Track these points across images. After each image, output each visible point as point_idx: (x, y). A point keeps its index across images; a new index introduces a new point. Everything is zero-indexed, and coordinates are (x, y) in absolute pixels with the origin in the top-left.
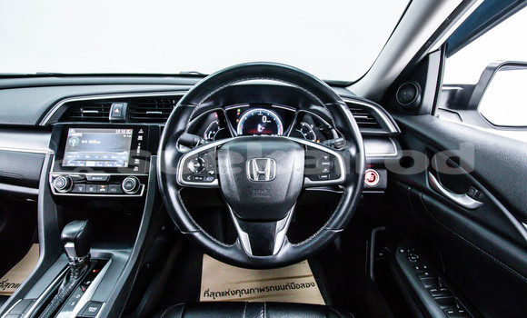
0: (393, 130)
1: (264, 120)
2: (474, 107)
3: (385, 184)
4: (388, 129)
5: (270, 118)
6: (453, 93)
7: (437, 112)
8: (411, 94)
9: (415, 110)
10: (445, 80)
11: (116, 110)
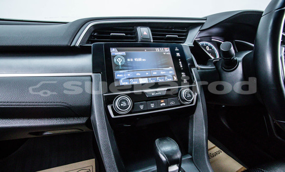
11: (144, 32)
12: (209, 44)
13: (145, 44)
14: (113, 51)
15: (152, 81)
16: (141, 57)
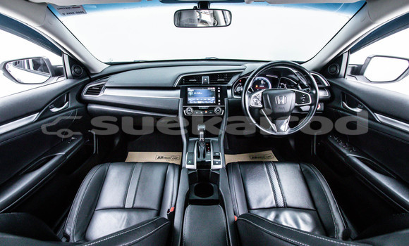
0: (327, 85)
1: (262, 82)
2: (362, 74)
3: (323, 109)
4: (324, 84)
5: (265, 81)
6: (353, 68)
7: (346, 77)
8: (335, 69)
9: (337, 76)
10: (350, 63)
11: (205, 79)
12: (264, 79)
13: (205, 86)
14: (189, 89)
15: (203, 103)
16: (200, 92)
